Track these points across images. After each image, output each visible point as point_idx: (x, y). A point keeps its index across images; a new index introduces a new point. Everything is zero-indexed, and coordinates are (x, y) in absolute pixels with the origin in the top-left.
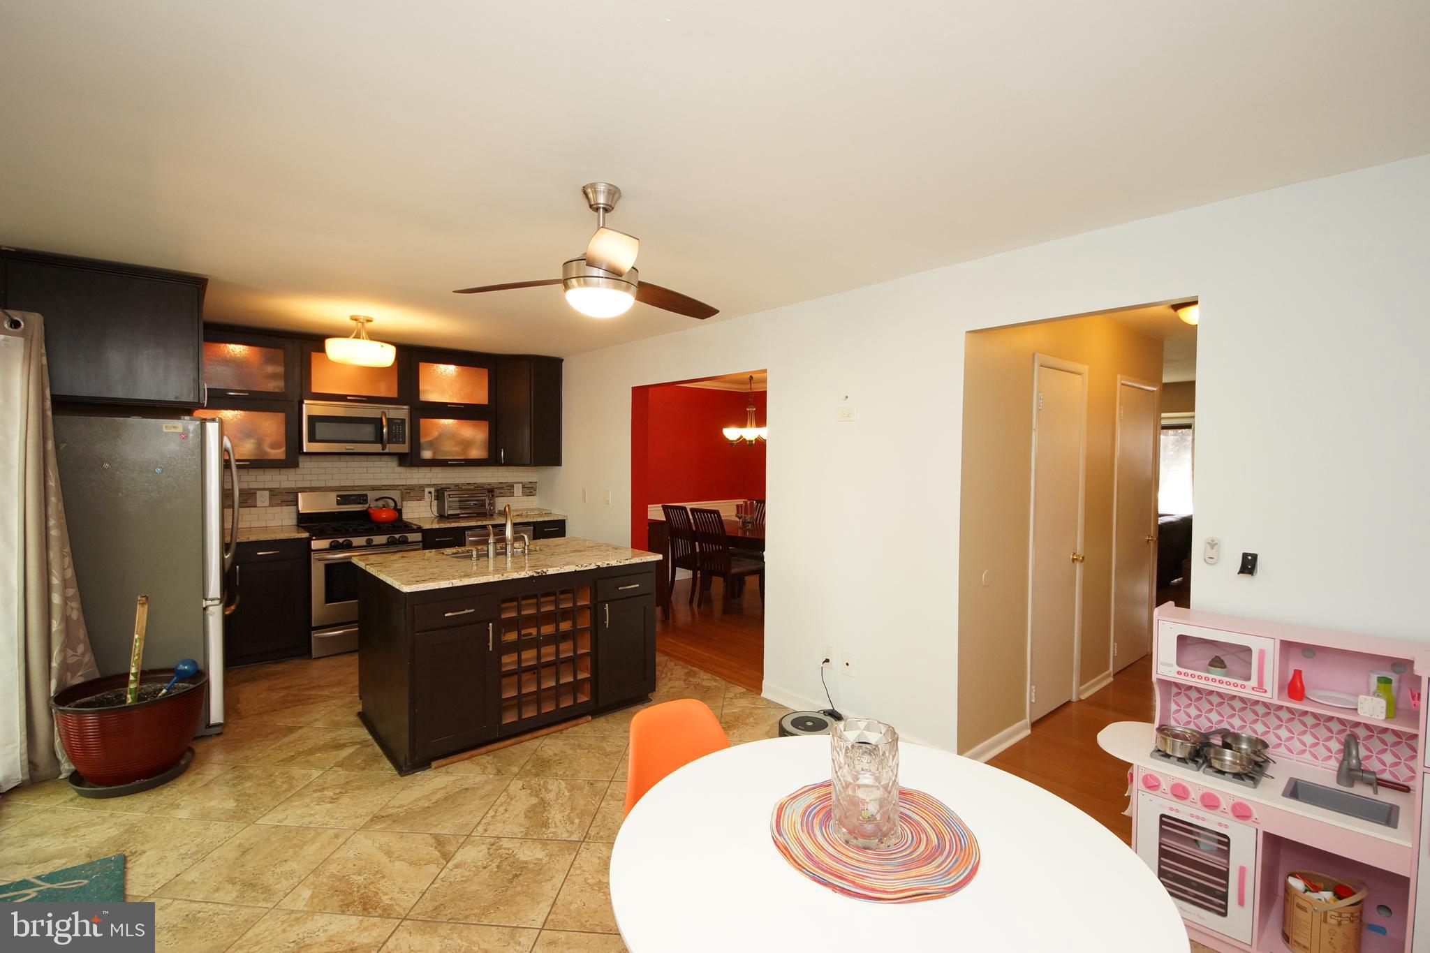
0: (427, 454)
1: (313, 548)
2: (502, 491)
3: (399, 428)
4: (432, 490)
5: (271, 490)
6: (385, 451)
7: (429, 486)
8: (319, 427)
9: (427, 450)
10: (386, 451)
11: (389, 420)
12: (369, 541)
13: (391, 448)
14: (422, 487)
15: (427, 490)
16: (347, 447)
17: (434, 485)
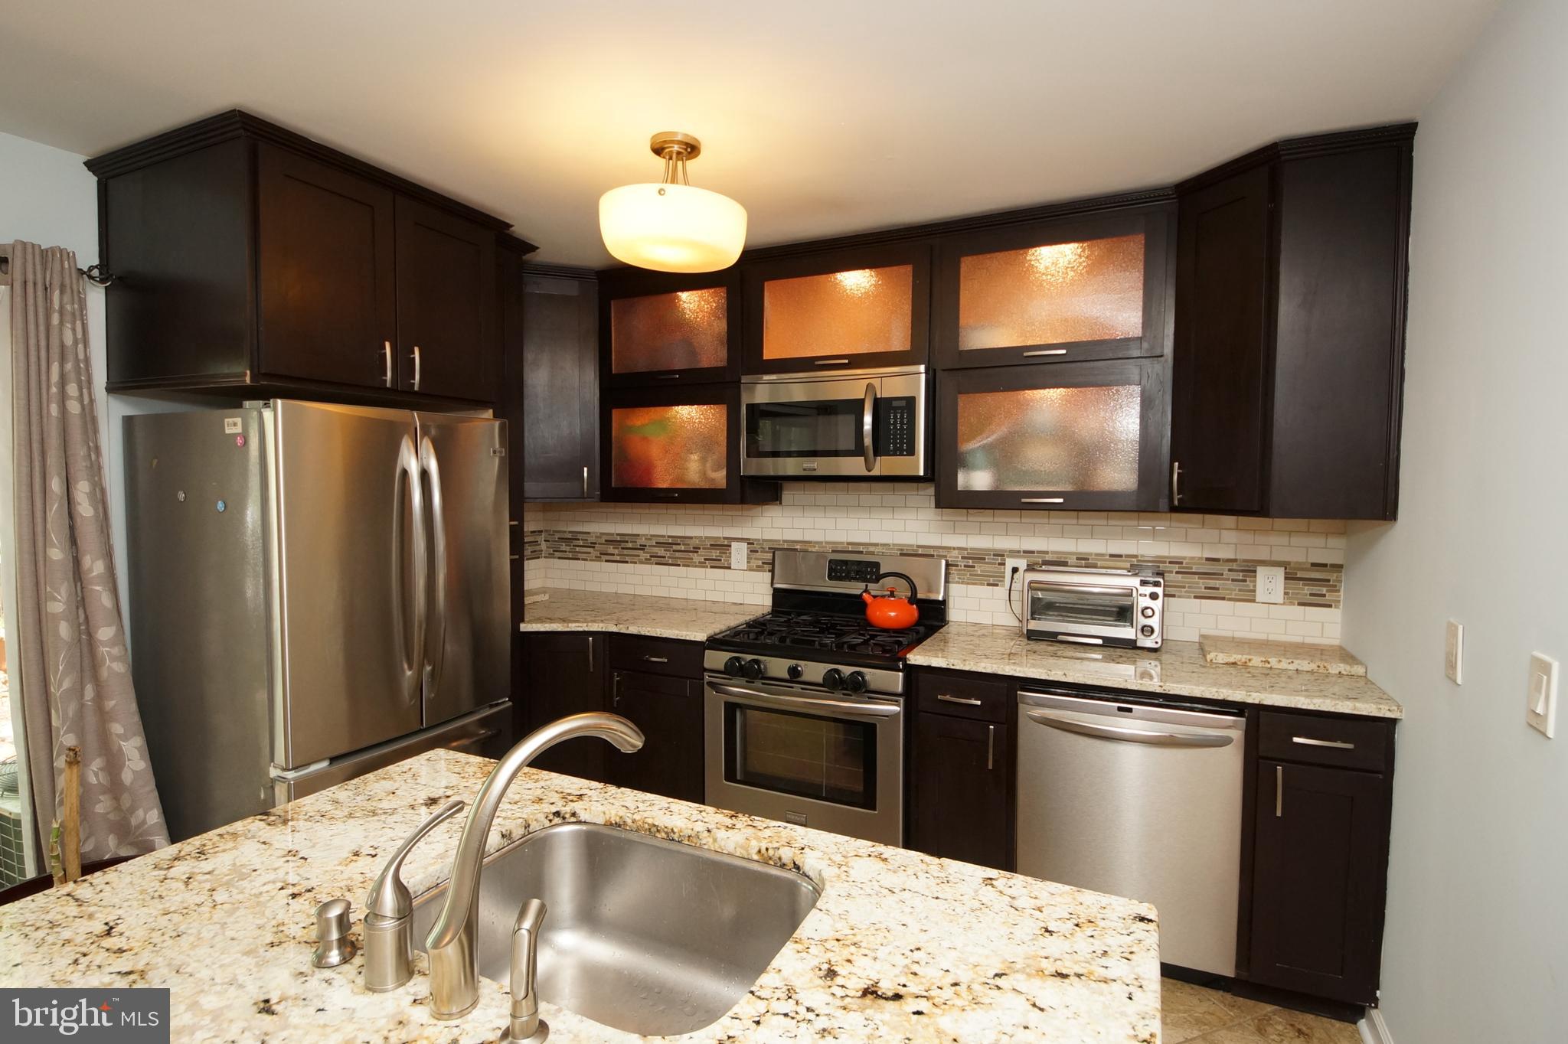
0: (978, 479)
1: (707, 665)
2: (1212, 583)
3: (902, 418)
4: (1022, 564)
5: (750, 542)
6: (872, 473)
7: (1015, 553)
8: (766, 425)
9: (980, 469)
10: (876, 472)
11: (878, 404)
12: (794, 672)
13: (884, 465)
14: (1000, 556)
15: (1010, 563)
16: (805, 465)
17: (1025, 552)
